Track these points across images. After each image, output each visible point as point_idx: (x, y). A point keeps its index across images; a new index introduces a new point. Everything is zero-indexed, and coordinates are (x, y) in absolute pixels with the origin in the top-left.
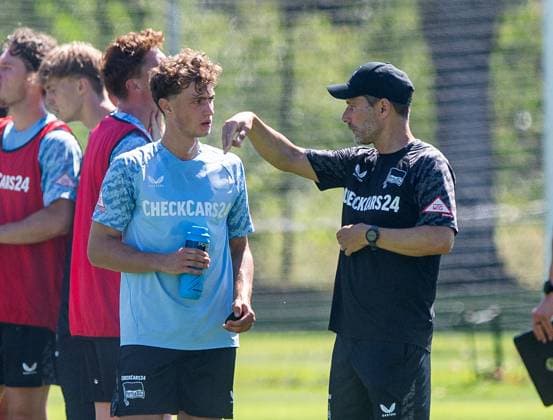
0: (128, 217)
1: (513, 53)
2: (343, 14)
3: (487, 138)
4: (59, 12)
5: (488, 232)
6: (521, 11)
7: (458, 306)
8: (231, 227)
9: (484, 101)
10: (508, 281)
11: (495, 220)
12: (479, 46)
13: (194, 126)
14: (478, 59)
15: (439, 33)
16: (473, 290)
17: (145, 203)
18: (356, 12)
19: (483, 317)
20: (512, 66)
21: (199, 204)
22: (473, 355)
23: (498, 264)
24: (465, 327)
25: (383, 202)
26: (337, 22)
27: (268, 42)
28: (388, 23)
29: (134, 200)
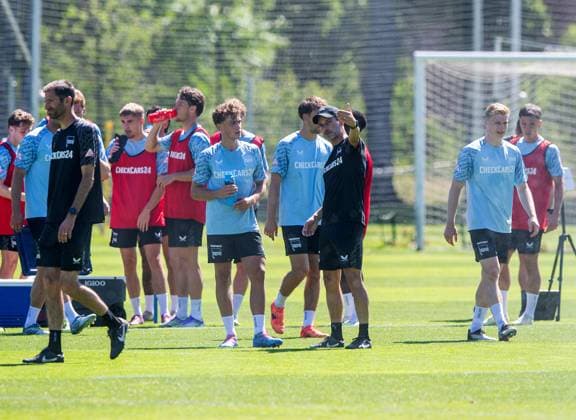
0: (207, 178)
1: (401, 99)
2: (324, 81)
3: (389, 137)
5: (389, 179)
6: (404, 81)
7: (376, 212)
8: (255, 177)
9: (387, 121)
10: (399, 201)
11: (393, 174)
12: (386, 96)
13: (233, 134)
14: (385, 102)
15: (367, 90)
16: (383, 205)
17: (215, 173)
19: (387, 217)
20: (401, 105)
21: (239, 171)
22: (383, 234)
23: (394, 194)
24: (380, 222)
26: (322, 85)
27: (292, 94)
28: (345, 85)
29: (210, 171)
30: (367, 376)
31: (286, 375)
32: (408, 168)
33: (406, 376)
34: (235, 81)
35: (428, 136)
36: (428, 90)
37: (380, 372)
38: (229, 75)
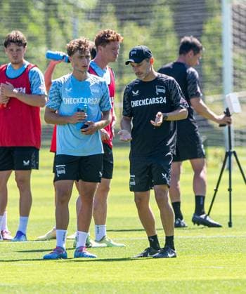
0: (59, 104)
1: (210, 36)
2: (142, 21)
4: (30, 22)
6: (213, 19)
15: (181, 28)
18: (148, 20)
20: (210, 41)
21: (85, 99)
25: (159, 100)
26: (140, 25)
28: (160, 25)
29: (60, 98)
30: (183, 282)
31: (112, 282)
32: (218, 97)
33: (218, 281)
34: (62, 23)
35: (235, 68)
36: (234, 27)
37: (195, 278)
38: (56, 17)
